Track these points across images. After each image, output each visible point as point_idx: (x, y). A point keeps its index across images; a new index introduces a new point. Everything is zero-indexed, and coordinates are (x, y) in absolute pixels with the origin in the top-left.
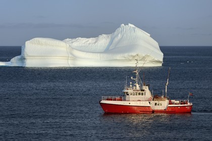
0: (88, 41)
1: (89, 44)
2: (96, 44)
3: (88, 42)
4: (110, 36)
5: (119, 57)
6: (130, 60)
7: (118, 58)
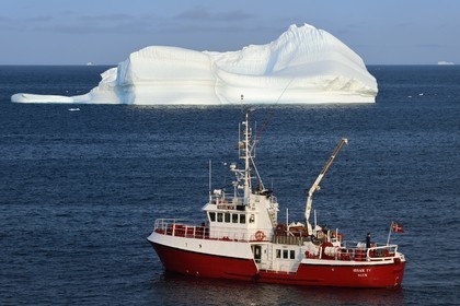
0: (223, 57)
1: (227, 62)
2: (241, 62)
3: (225, 60)
4: (267, 47)
5: (303, 82)
6: (325, 89)
7: (303, 86)
